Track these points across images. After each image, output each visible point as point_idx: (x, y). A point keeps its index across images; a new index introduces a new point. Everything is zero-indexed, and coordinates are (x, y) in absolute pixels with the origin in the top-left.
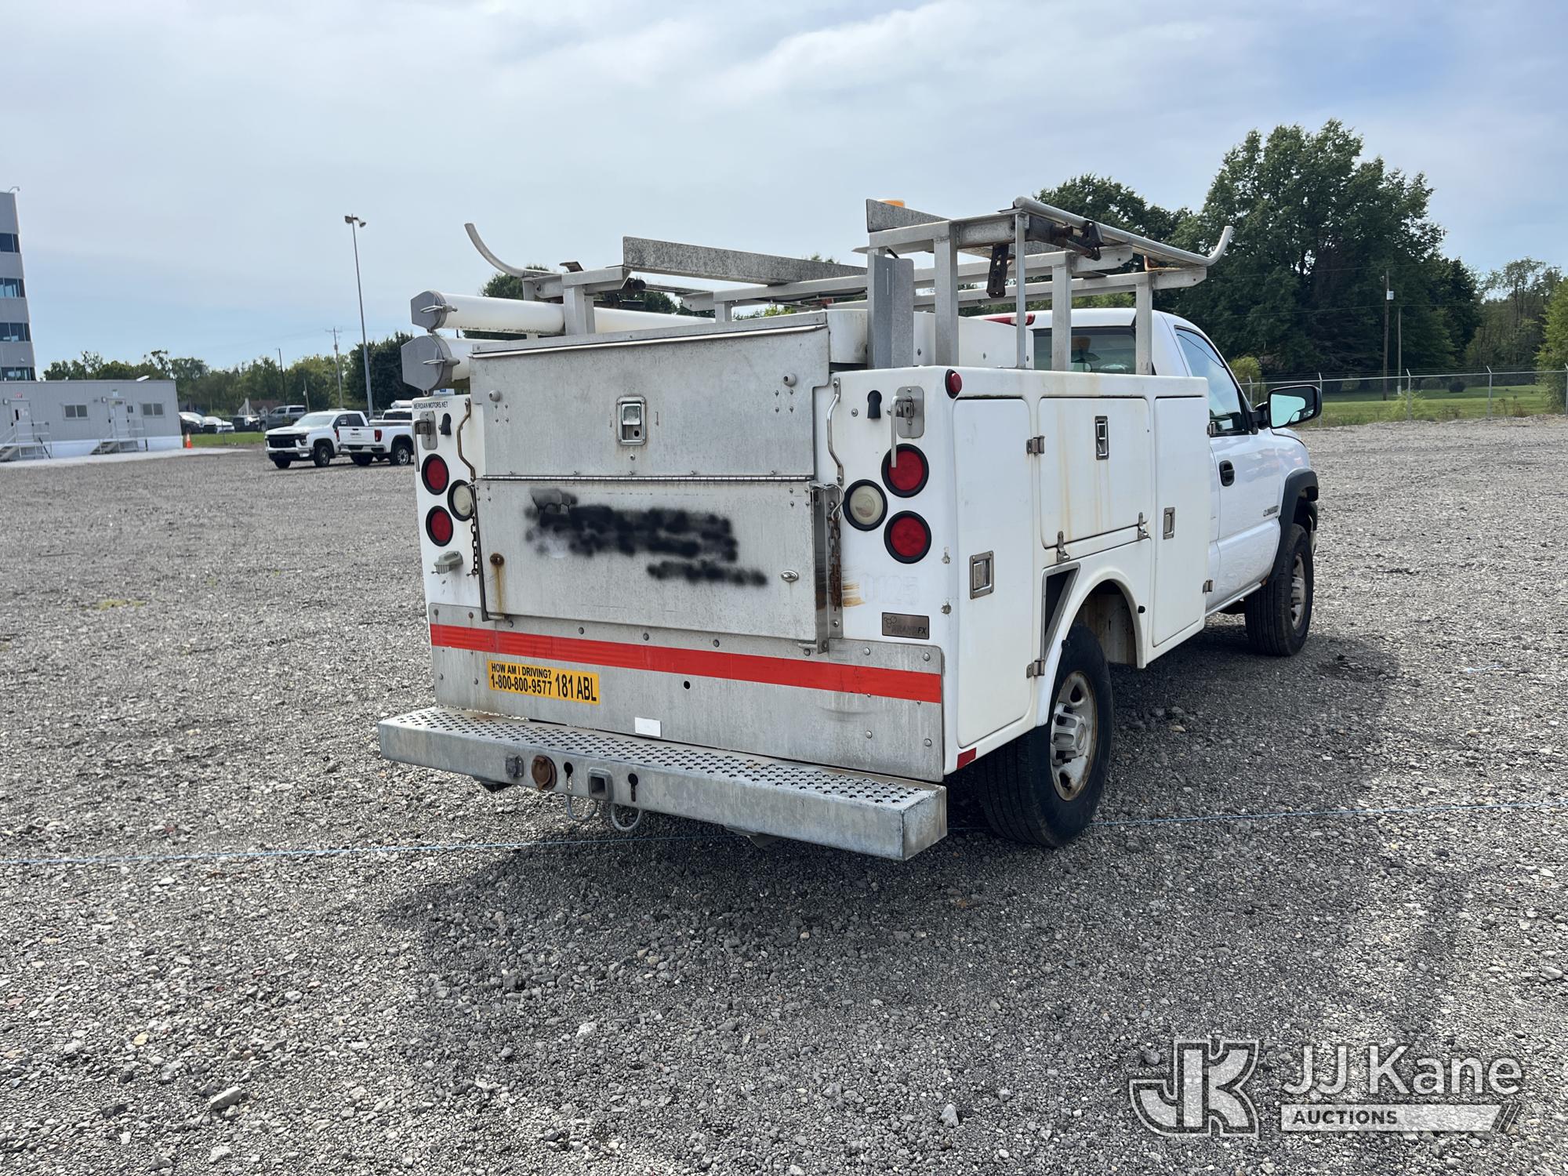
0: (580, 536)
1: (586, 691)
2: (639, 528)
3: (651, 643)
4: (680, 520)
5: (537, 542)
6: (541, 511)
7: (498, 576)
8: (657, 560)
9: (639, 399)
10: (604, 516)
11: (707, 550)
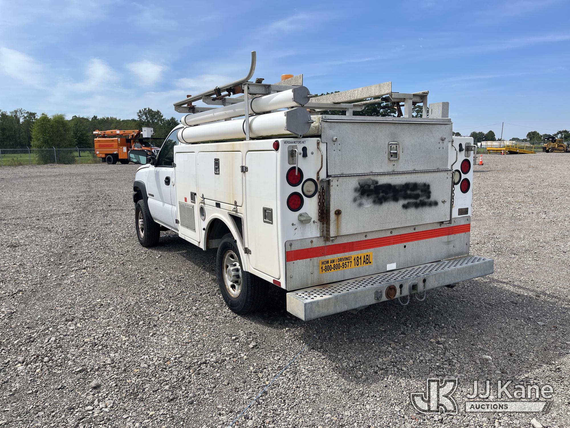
0: (378, 197)
1: (367, 260)
2: (401, 191)
3: (393, 234)
4: (415, 186)
5: (358, 202)
6: (362, 189)
7: (337, 220)
8: (405, 202)
9: (397, 143)
10: (388, 188)
11: (422, 196)
